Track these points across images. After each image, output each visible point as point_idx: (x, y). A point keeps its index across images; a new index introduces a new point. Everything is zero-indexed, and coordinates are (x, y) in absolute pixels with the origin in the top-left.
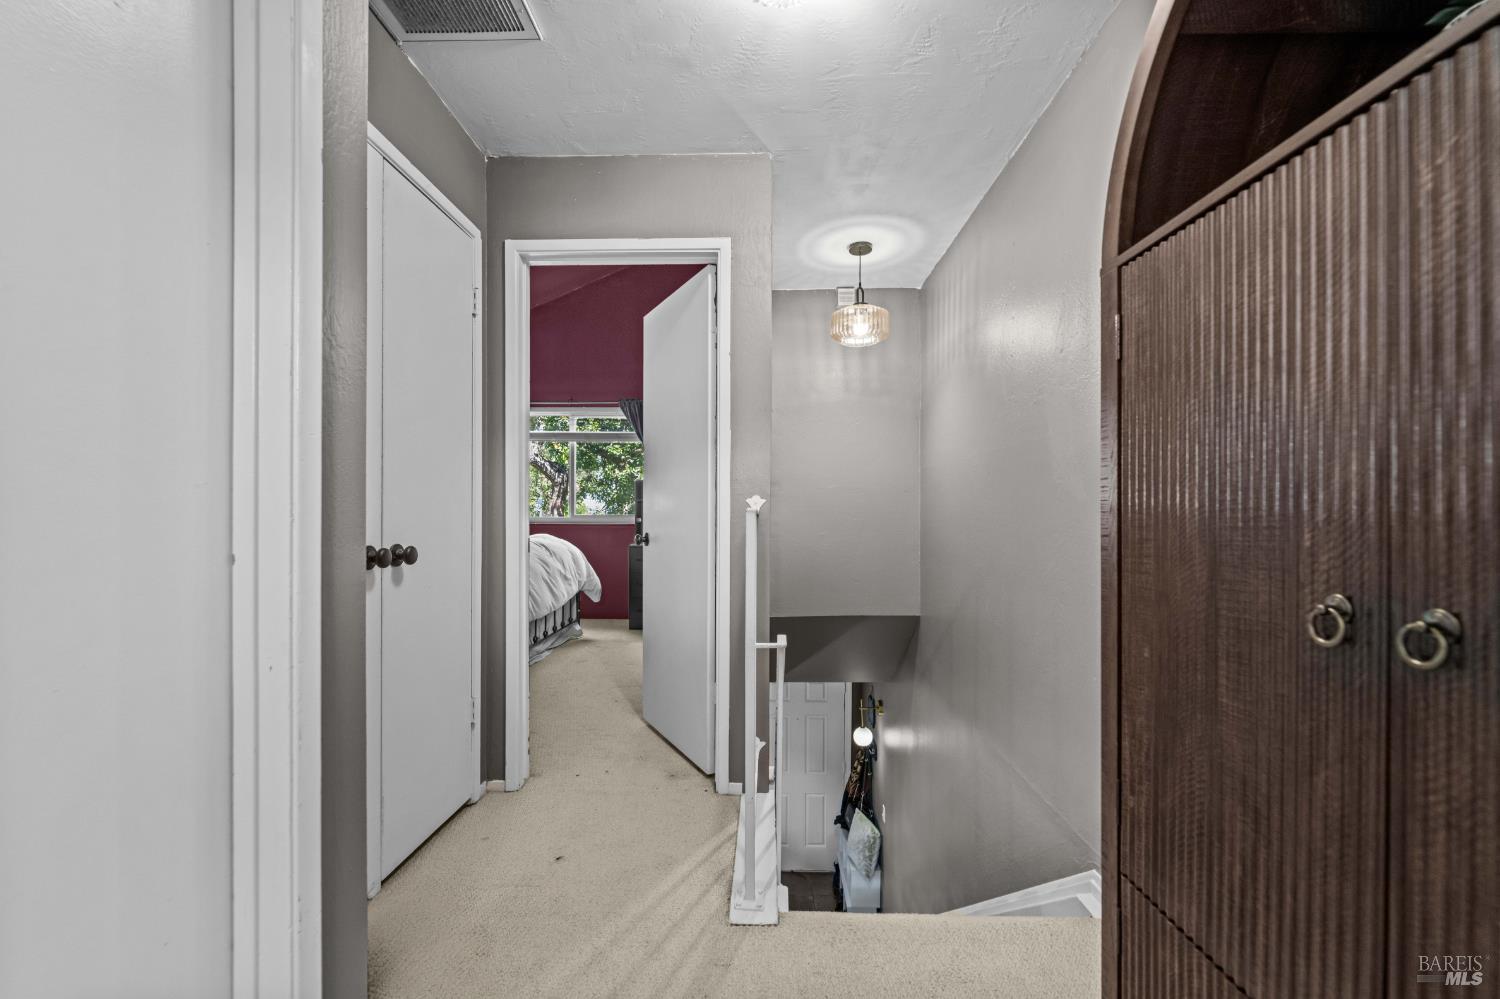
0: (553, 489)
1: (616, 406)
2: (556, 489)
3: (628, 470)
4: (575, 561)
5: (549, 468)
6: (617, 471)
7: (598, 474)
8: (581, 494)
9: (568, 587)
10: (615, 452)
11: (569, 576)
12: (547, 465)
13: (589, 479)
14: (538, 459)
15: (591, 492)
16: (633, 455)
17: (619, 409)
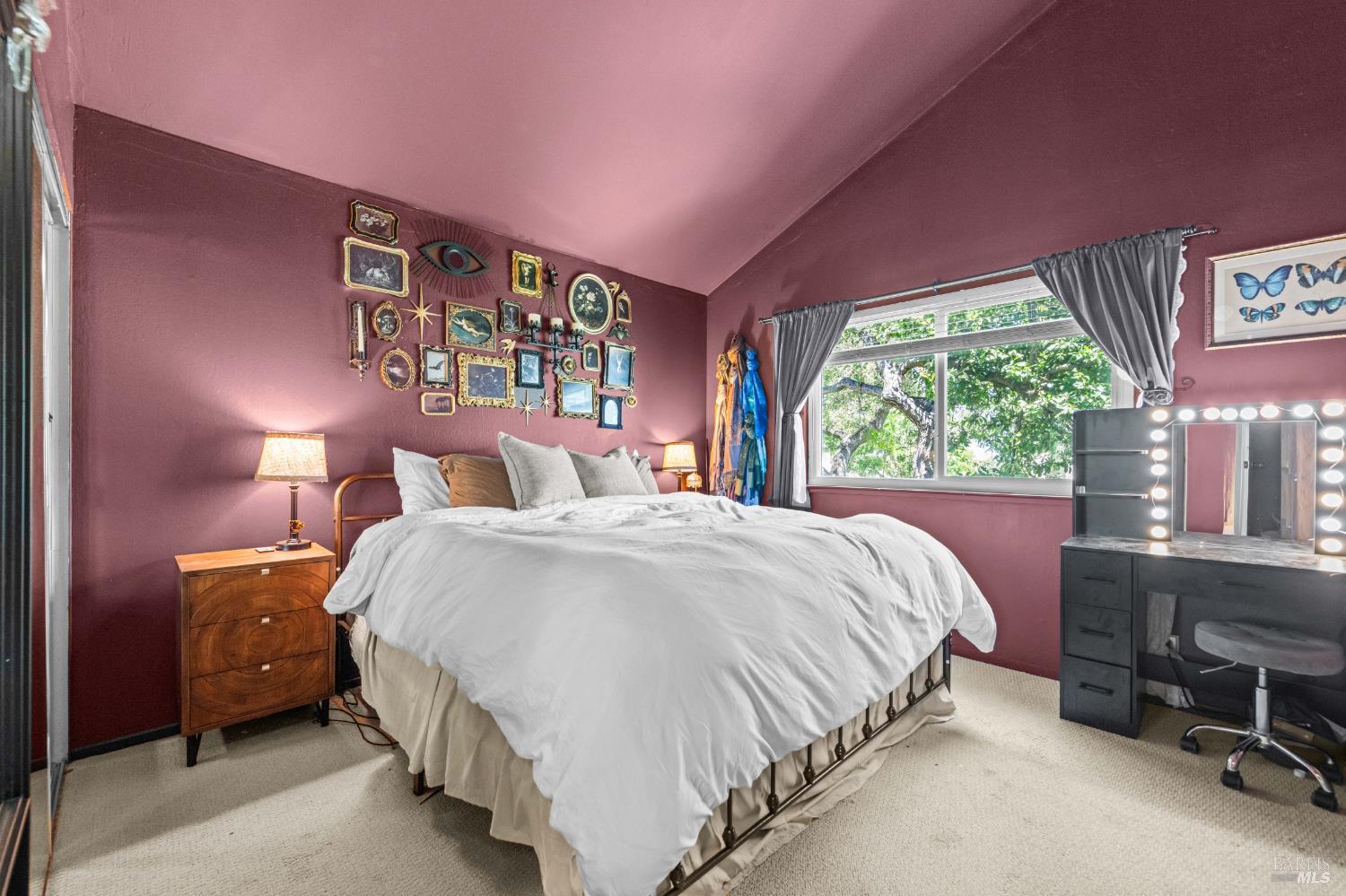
0: (919, 435)
1: (1028, 274)
2: (924, 434)
3: (1042, 401)
4: (937, 575)
5: (913, 406)
6: (1022, 403)
7: (989, 413)
8: (961, 441)
9: (918, 636)
10: (1018, 373)
11: (921, 613)
12: (910, 401)
13: (974, 420)
14: (898, 394)
15: (979, 438)
16: (1051, 376)
17: (1037, 279)
